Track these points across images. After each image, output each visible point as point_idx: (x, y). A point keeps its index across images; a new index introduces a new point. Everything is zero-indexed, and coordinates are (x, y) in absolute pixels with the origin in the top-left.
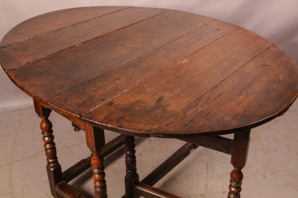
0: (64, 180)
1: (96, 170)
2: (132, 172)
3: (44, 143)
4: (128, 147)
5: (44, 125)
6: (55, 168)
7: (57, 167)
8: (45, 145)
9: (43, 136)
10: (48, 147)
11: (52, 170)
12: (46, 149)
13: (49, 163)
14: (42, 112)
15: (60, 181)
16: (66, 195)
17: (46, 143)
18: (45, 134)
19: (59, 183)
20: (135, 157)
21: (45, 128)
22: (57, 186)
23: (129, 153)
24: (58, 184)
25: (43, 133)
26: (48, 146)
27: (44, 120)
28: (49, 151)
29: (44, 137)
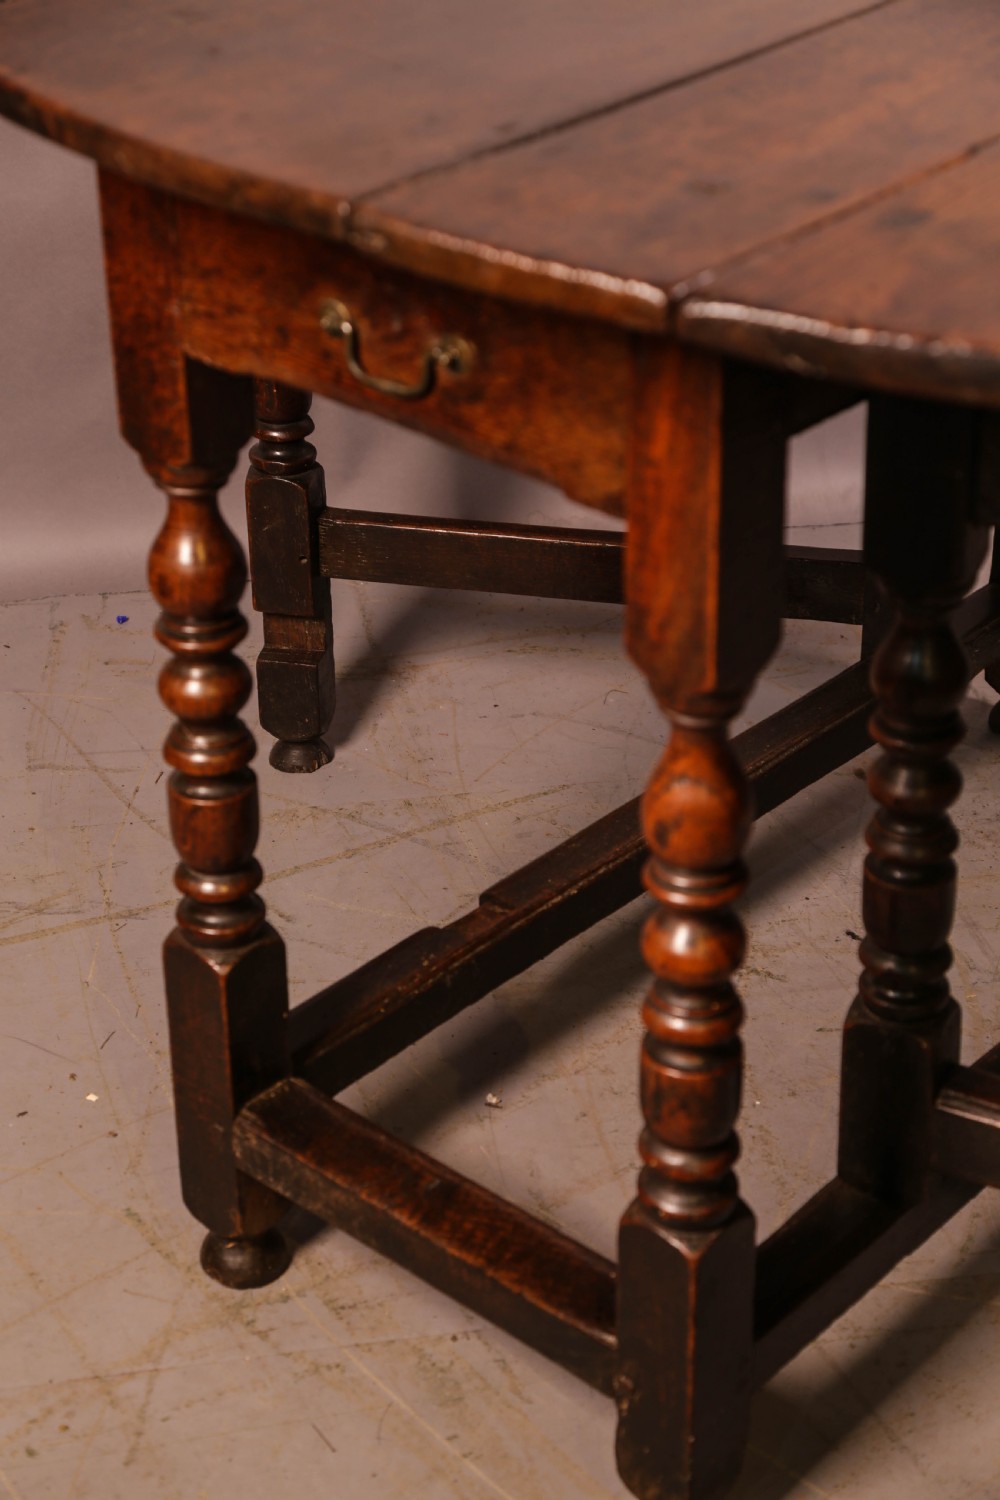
0: (297, 1075)
1: (681, 881)
2: (913, 970)
3: (167, 720)
4: (901, 726)
5: (185, 552)
6: (242, 951)
7: (255, 944)
8: (175, 747)
9: (165, 655)
10: (198, 758)
11: (217, 965)
12: (183, 780)
13: (193, 909)
14: (182, 429)
15: (268, 1082)
16: (334, 1185)
17: (192, 719)
18: (186, 638)
19: (262, 1096)
20: (948, 838)
21: (198, 579)
22: (245, 1112)
23: (912, 784)
24: (254, 1101)
25: (167, 632)
26: (200, 752)
27: (191, 508)
28: (202, 790)
29: (174, 672)
